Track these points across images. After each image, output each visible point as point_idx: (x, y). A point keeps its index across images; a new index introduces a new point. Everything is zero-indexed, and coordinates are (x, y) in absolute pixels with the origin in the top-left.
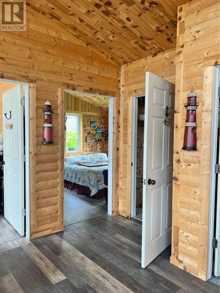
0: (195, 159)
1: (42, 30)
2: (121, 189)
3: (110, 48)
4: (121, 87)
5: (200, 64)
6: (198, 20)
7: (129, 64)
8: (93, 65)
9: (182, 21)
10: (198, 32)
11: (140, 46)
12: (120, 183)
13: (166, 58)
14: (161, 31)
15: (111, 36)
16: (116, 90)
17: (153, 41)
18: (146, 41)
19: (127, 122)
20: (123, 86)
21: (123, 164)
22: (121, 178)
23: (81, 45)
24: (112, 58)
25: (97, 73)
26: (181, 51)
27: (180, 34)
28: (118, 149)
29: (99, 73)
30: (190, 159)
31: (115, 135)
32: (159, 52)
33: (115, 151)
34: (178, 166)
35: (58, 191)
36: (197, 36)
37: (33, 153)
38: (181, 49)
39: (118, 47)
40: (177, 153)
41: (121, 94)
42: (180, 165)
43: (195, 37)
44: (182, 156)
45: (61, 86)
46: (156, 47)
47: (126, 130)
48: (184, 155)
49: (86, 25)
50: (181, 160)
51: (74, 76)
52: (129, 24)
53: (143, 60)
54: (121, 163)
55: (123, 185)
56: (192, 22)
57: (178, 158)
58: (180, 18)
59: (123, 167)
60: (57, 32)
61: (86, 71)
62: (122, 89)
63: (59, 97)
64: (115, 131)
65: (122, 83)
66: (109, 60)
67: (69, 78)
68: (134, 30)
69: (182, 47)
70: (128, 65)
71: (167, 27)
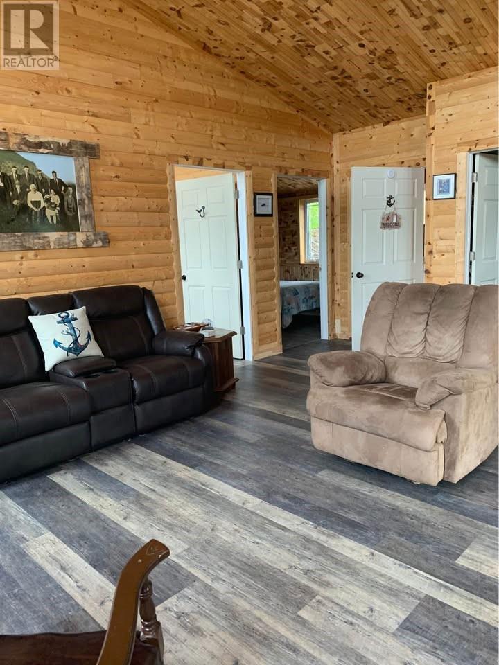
0: (449, 248)
1: (255, 101)
2: (339, 305)
3: (328, 115)
4: (335, 163)
5: (452, 148)
6: (450, 102)
7: (347, 132)
8: (304, 137)
9: (432, 100)
10: (451, 115)
11: (370, 114)
12: (337, 297)
13: (403, 129)
14: (401, 102)
15: (337, 103)
16: (329, 168)
17: (389, 110)
18: (380, 110)
19: (346, 213)
20: (338, 162)
21: (342, 270)
22: (338, 290)
23: (291, 112)
24: (325, 125)
25: (308, 147)
26: (431, 134)
27: (430, 114)
28: (333, 251)
29: (311, 147)
30: (444, 248)
31: (329, 231)
32: (393, 120)
33: (330, 253)
34: (431, 258)
35: (275, 305)
36: (449, 118)
37: (252, 258)
38: (432, 131)
39: (340, 114)
40: (429, 244)
41: (335, 172)
42: (432, 256)
43: (447, 120)
44: (434, 247)
45: (274, 170)
46: (391, 116)
47: (344, 223)
48: (437, 245)
49: (308, 94)
50: (434, 250)
51: (286, 156)
52: (364, 95)
53: (369, 129)
54: (338, 270)
55: (341, 299)
56: (443, 103)
57: (430, 250)
58: (430, 97)
59: (341, 275)
60: (268, 101)
61: (297, 147)
62: (336, 166)
63: (273, 186)
64: (329, 226)
65: (335, 158)
66: (321, 128)
67: (281, 159)
68: (369, 100)
69: (433, 128)
70: (344, 134)
71: (410, 99)
